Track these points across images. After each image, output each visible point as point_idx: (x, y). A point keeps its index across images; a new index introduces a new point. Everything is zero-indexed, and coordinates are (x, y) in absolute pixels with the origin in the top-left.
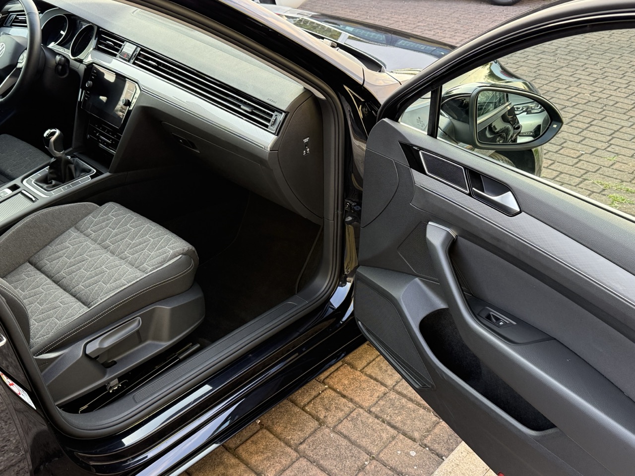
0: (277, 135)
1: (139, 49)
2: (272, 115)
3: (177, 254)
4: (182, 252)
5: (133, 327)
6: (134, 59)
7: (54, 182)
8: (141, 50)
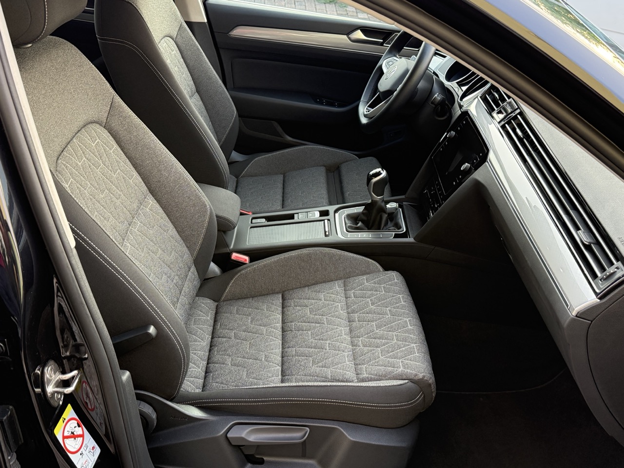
0: (600, 298)
1: (518, 111)
2: (612, 264)
3: (404, 377)
4: (412, 377)
5: (296, 436)
6: (505, 122)
7: (360, 224)
8: (519, 114)
